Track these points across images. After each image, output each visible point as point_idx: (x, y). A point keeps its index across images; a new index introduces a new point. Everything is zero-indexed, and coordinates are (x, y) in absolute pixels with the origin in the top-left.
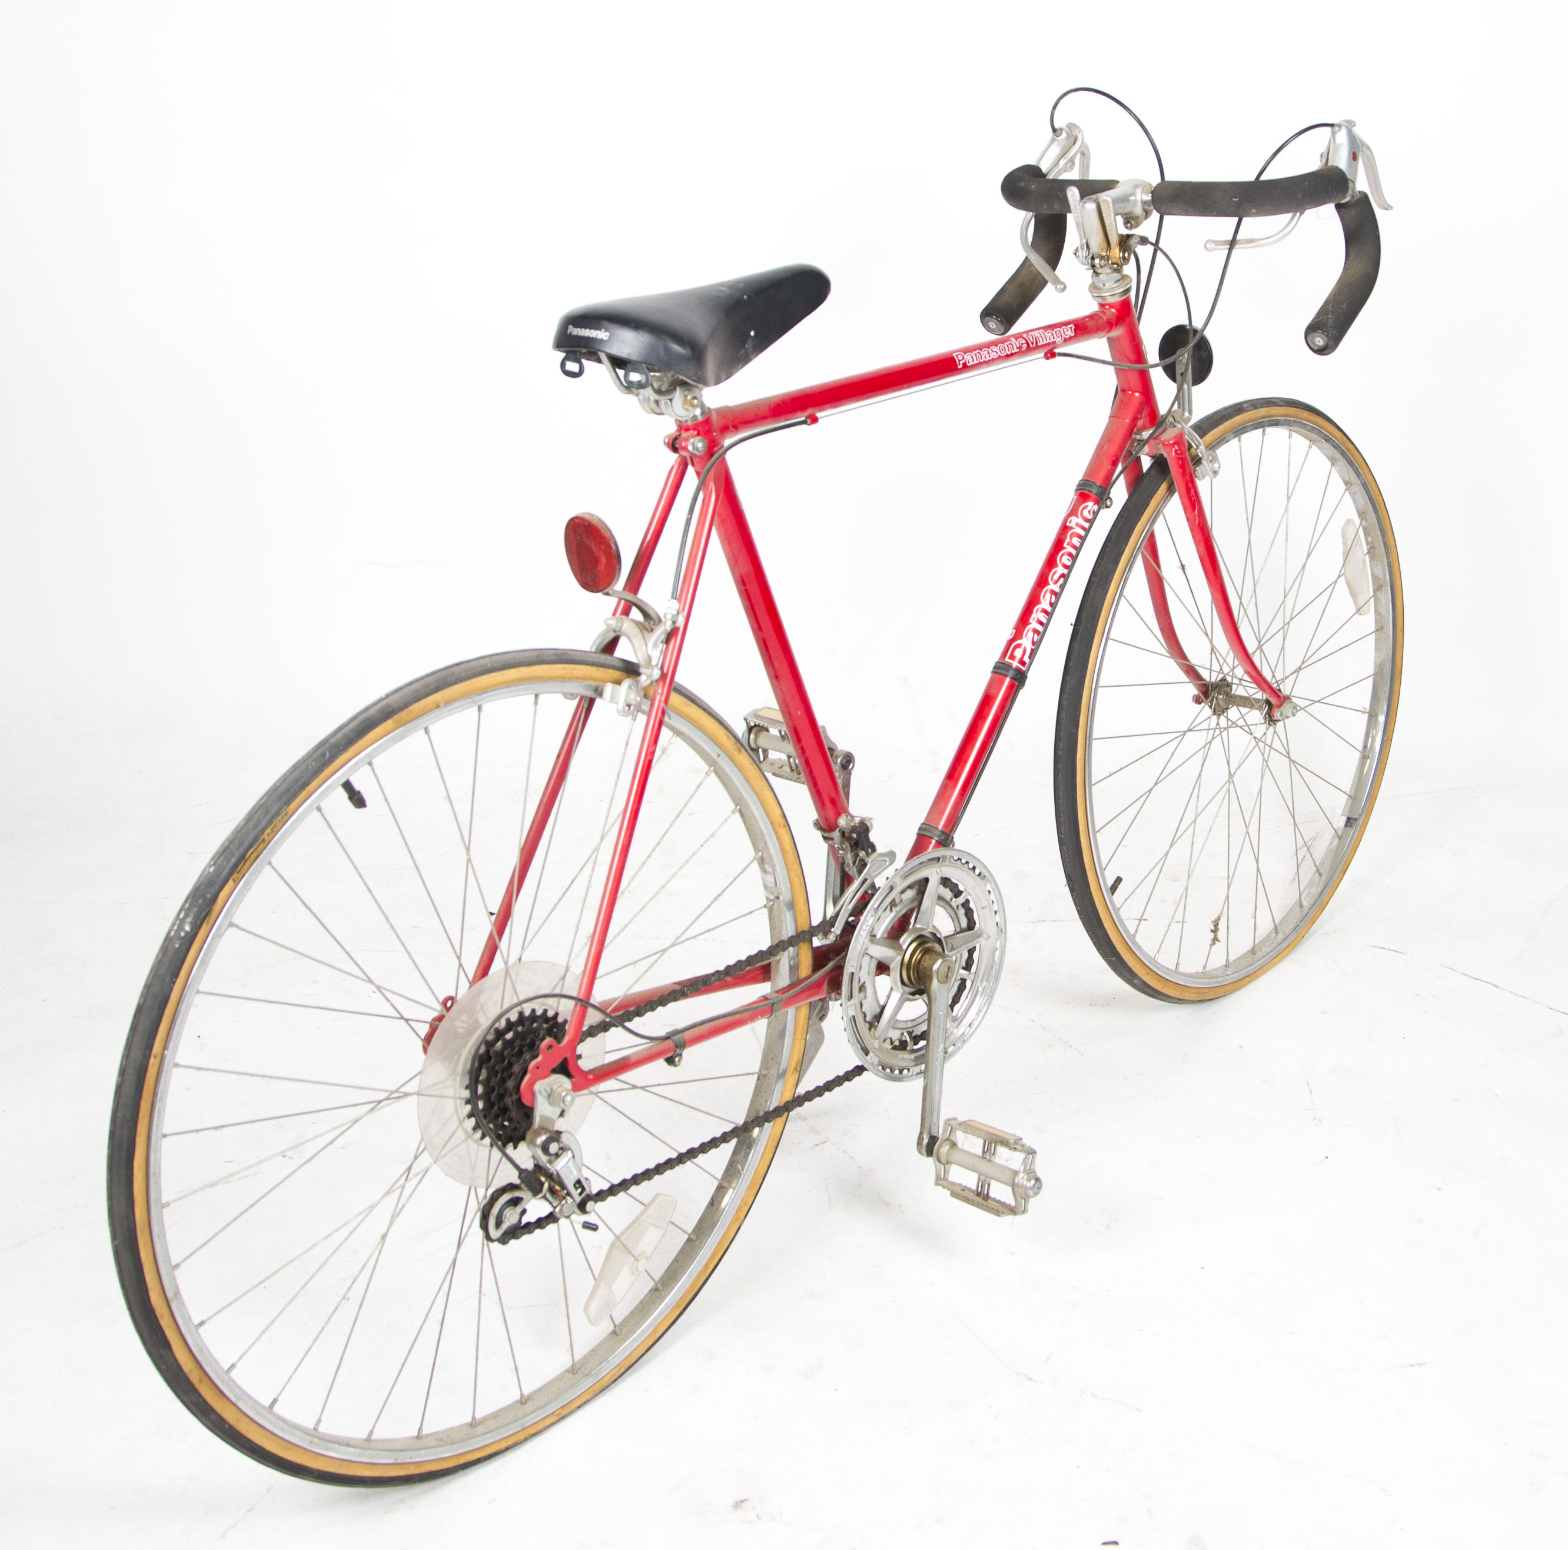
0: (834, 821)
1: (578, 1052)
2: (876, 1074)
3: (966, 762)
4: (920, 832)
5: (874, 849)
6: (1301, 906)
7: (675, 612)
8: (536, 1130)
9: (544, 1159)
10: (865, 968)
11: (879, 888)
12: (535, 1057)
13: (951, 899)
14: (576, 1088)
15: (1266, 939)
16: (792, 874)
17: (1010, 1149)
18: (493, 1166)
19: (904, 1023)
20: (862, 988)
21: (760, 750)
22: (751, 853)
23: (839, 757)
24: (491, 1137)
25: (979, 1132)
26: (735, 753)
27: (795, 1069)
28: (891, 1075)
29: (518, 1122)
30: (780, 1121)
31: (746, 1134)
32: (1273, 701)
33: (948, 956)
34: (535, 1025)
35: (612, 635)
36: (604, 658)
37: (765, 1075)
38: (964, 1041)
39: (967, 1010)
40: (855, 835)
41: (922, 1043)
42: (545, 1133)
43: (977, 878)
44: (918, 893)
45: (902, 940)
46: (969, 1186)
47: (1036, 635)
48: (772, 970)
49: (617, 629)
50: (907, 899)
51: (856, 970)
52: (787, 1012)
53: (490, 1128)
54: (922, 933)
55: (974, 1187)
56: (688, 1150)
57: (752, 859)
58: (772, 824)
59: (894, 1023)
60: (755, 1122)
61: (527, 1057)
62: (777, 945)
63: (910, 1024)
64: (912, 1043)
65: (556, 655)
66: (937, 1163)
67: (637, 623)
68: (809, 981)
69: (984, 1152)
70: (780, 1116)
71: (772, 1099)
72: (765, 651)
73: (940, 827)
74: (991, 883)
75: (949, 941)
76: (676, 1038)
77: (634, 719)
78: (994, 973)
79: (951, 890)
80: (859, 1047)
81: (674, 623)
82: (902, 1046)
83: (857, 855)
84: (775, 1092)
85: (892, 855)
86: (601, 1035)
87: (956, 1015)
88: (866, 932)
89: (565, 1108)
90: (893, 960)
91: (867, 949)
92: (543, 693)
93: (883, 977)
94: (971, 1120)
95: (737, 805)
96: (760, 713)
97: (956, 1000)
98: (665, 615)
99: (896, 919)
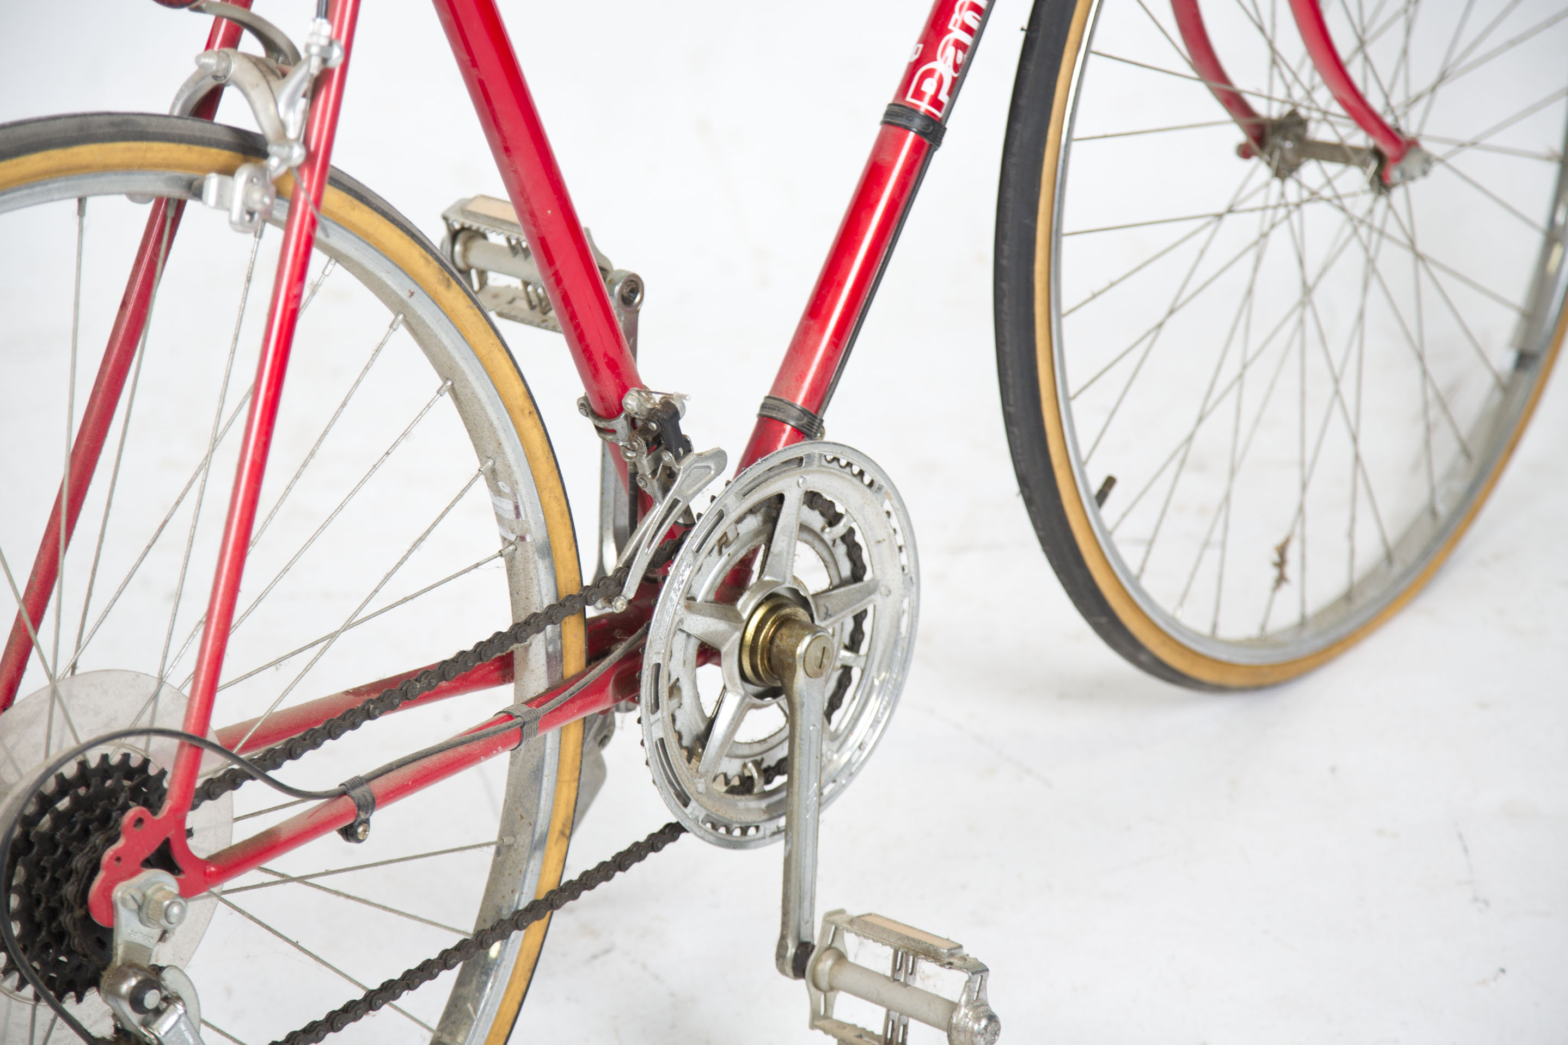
0: (616, 403)
1: (188, 826)
2: (702, 838)
3: (841, 285)
4: (765, 413)
5: (688, 448)
6: (1433, 513)
7: (324, 42)
8: (119, 969)
9: (134, 1018)
10: (678, 655)
11: (699, 516)
12: (112, 840)
13: (823, 529)
14: (187, 892)
15: (1372, 576)
16: (546, 495)
17: (942, 966)
18: (40, 1034)
19: (747, 746)
20: (674, 689)
21: (474, 273)
22: (472, 462)
23: (615, 285)
24: (36, 985)
25: (885, 936)
26: (441, 289)
27: (562, 833)
28: (729, 838)
29: (85, 956)
30: (536, 927)
31: (481, 951)
32: (1388, 150)
33: (824, 629)
34: (109, 783)
35: (209, 84)
36: (197, 127)
37: (510, 846)
38: (851, 774)
39: (855, 720)
40: (654, 426)
41: (779, 780)
42: (135, 975)
43: (868, 491)
44: (765, 522)
45: (740, 604)
46: (869, 1029)
47: (960, 53)
48: (516, 662)
49: (219, 74)
50: (748, 532)
51: (664, 658)
52: (545, 735)
53: (35, 969)
54: (774, 590)
55: (879, 1031)
56: (383, 984)
57: (476, 472)
58: (509, 410)
59: (730, 748)
60: (498, 931)
61: (98, 841)
62: (527, 623)
63: (758, 749)
64: (762, 781)
65: (113, 124)
66: (813, 989)
67: (256, 61)
68: (583, 681)
69: (895, 970)
70: (538, 917)
71: (522, 888)
72: (485, 104)
73: (799, 402)
74: (890, 499)
75: (821, 602)
76: (357, 792)
77: (259, 234)
78: (899, 655)
79: (823, 514)
80: (672, 791)
81: (325, 61)
82: (745, 786)
83: (658, 460)
84: (529, 876)
85: (719, 456)
86: (227, 795)
87: (837, 730)
88: (679, 593)
89: (169, 926)
90: (726, 640)
91: (681, 621)
92: (94, 195)
93: (709, 668)
94: (870, 915)
95: (445, 379)
96: (472, 207)
97: (834, 703)
98: (308, 47)
99: (729, 568)
